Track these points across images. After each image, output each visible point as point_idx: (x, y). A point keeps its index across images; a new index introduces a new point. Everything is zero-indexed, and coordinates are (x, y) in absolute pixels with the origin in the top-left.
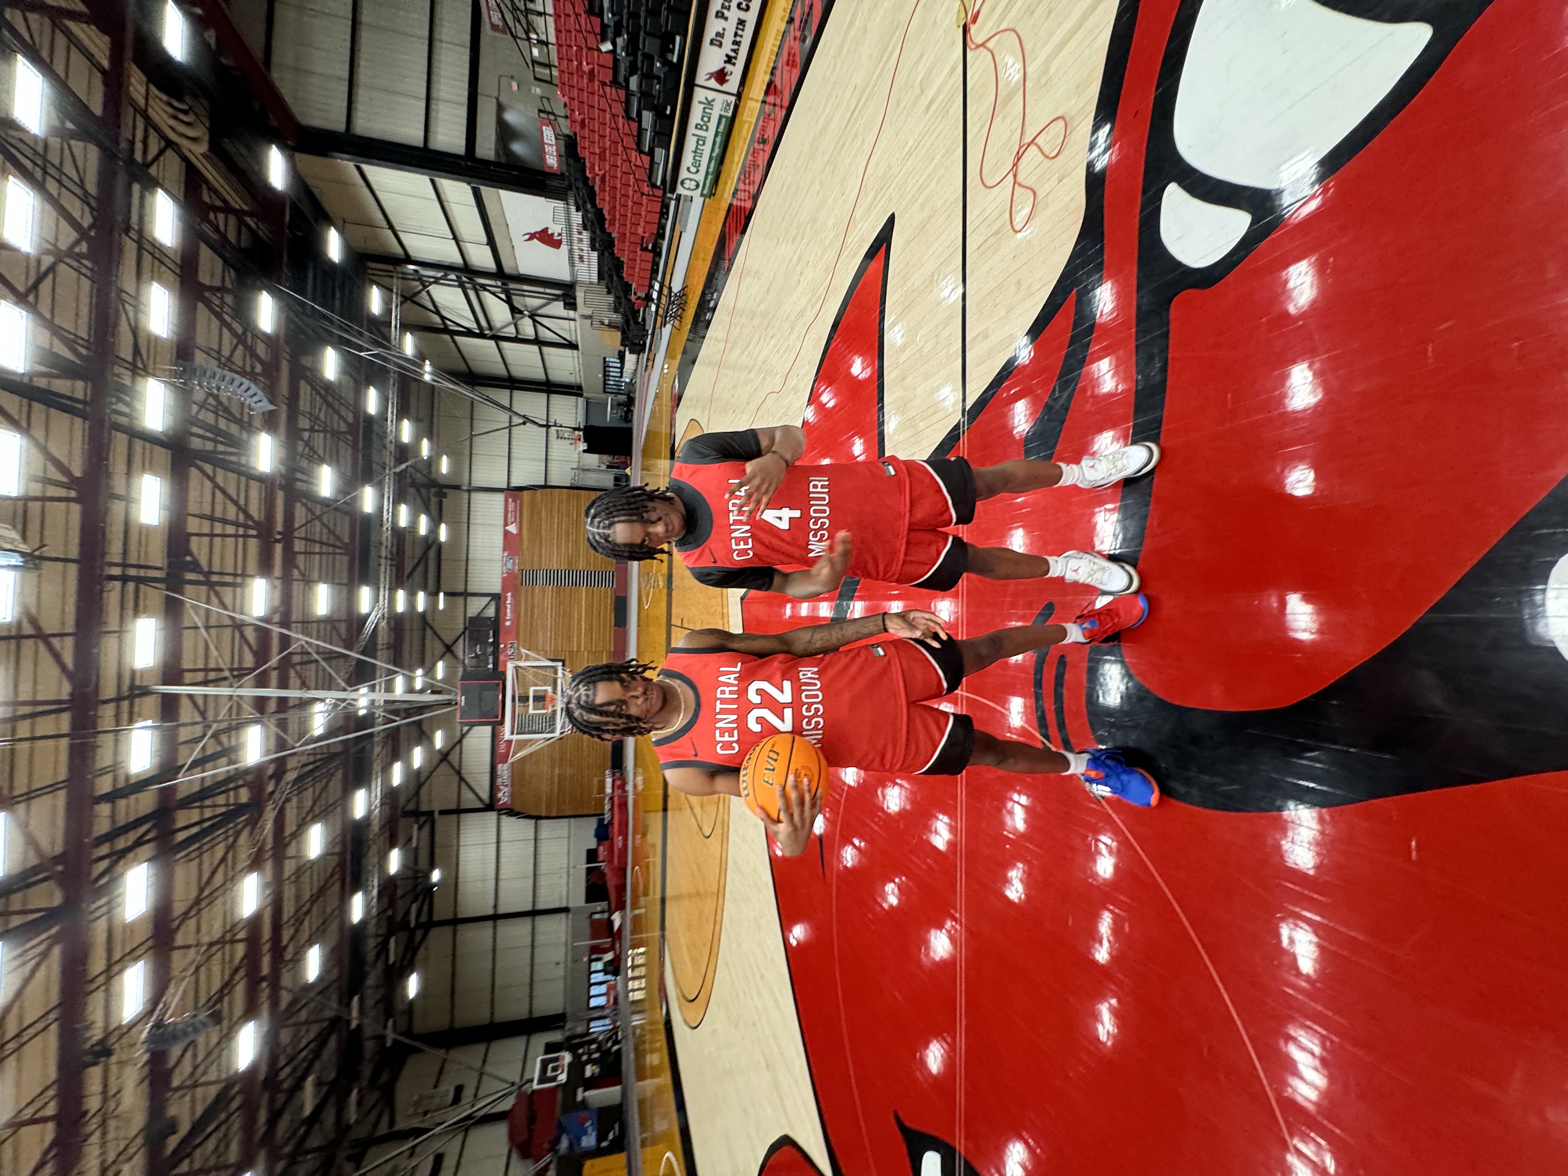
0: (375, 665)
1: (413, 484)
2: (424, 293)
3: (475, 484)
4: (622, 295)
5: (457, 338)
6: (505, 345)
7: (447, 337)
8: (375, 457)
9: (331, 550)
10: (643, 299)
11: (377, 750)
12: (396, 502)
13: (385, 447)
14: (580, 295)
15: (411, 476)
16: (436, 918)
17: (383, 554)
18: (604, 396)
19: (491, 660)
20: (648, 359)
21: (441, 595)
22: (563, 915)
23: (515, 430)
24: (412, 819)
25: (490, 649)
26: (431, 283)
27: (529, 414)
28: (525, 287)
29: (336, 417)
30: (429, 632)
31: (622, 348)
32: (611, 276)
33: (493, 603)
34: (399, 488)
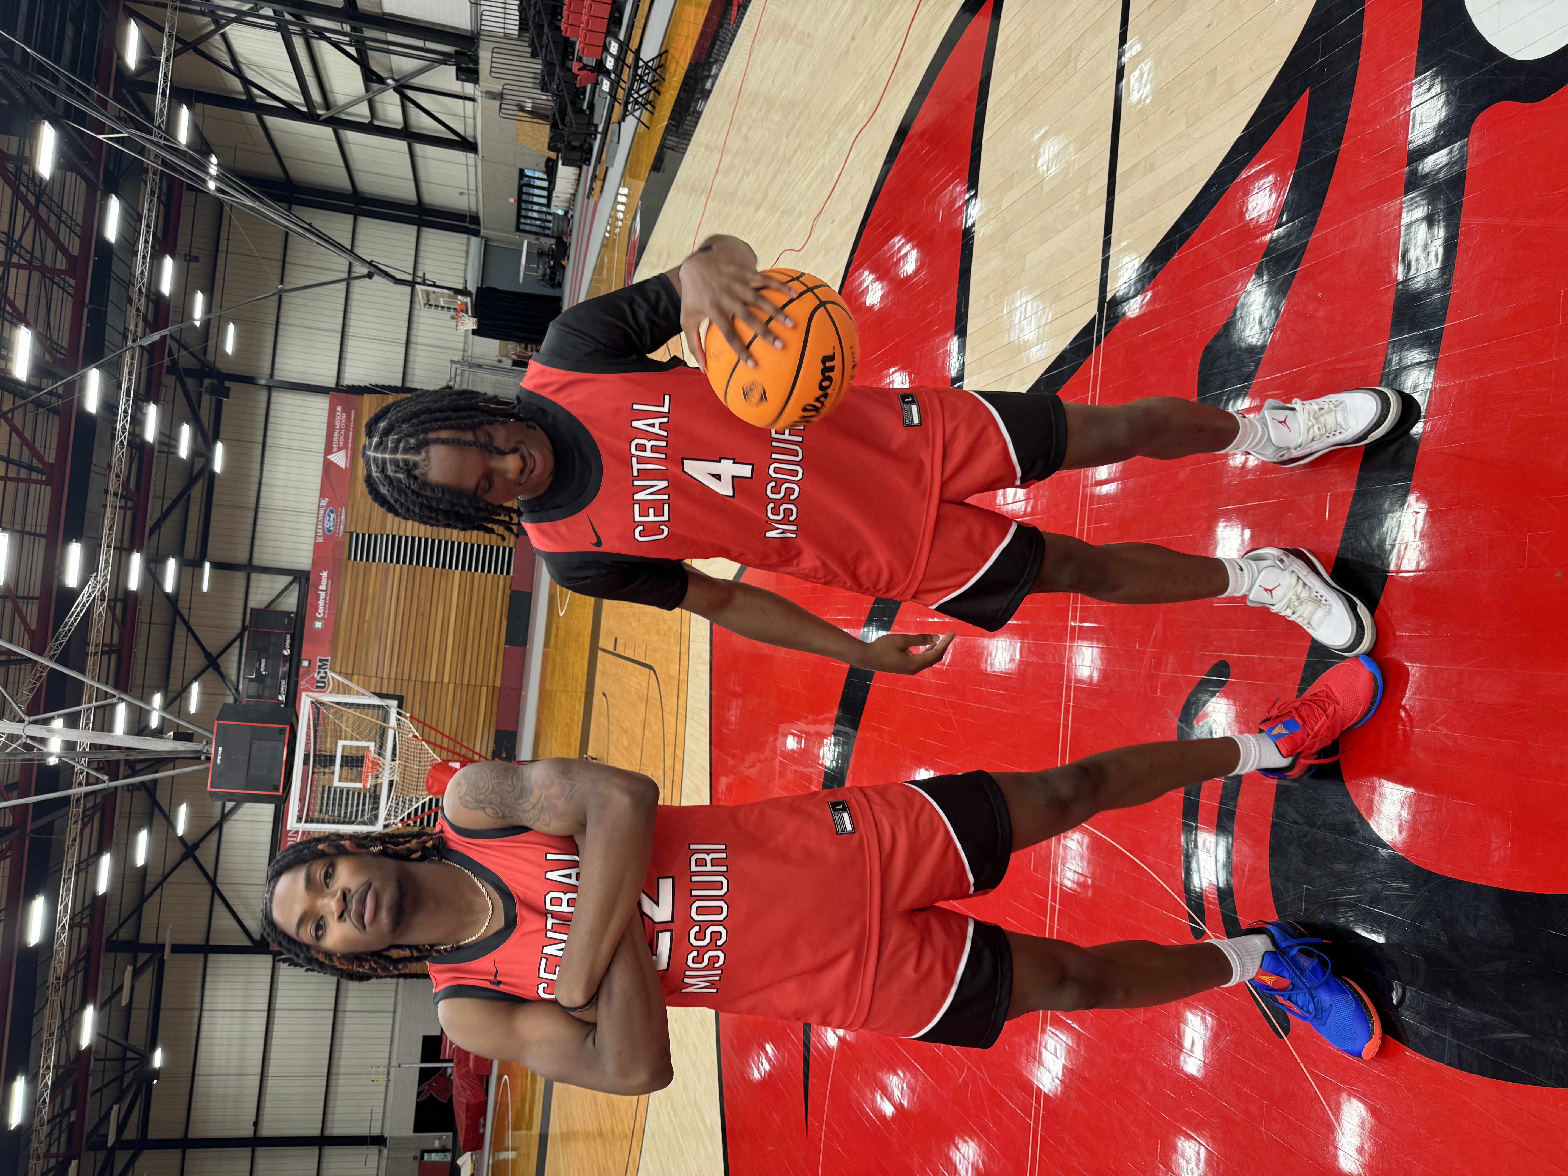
0: (82, 683)
1: (173, 369)
2: (217, 37)
3: (280, 375)
4: (556, 60)
5: (270, 120)
6: (351, 137)
7: (252, 117)
8: (112, 318)
9: (24, 473)
10: (592, 70)
11: (73, 829)
12: (140, 400)
13: (130, 300)
14: (485, 56)
15: (171, 353)
16: (151, 1135)
17: (111, 489)
18: (517, 236)
19: (283, 687)
20: (594, 177)
21: (207, 565)
22: (374, 1150)
23: (357, 285)
24: (122, 957)
25: (284, 669)
26: (230, 21)
27: (381, 260)
28: (392, 37)
29: (50, 245)
30: (180, 631)
31: (553, 155)
32: (539, 27)
33: (295, 587)
34: (150, 371)
